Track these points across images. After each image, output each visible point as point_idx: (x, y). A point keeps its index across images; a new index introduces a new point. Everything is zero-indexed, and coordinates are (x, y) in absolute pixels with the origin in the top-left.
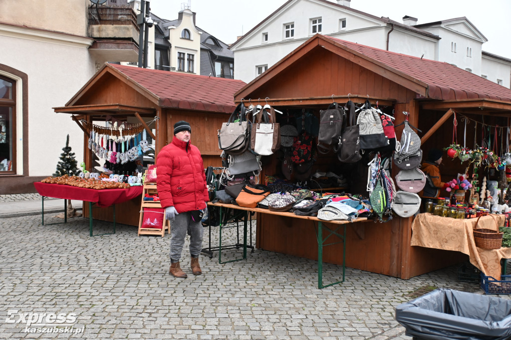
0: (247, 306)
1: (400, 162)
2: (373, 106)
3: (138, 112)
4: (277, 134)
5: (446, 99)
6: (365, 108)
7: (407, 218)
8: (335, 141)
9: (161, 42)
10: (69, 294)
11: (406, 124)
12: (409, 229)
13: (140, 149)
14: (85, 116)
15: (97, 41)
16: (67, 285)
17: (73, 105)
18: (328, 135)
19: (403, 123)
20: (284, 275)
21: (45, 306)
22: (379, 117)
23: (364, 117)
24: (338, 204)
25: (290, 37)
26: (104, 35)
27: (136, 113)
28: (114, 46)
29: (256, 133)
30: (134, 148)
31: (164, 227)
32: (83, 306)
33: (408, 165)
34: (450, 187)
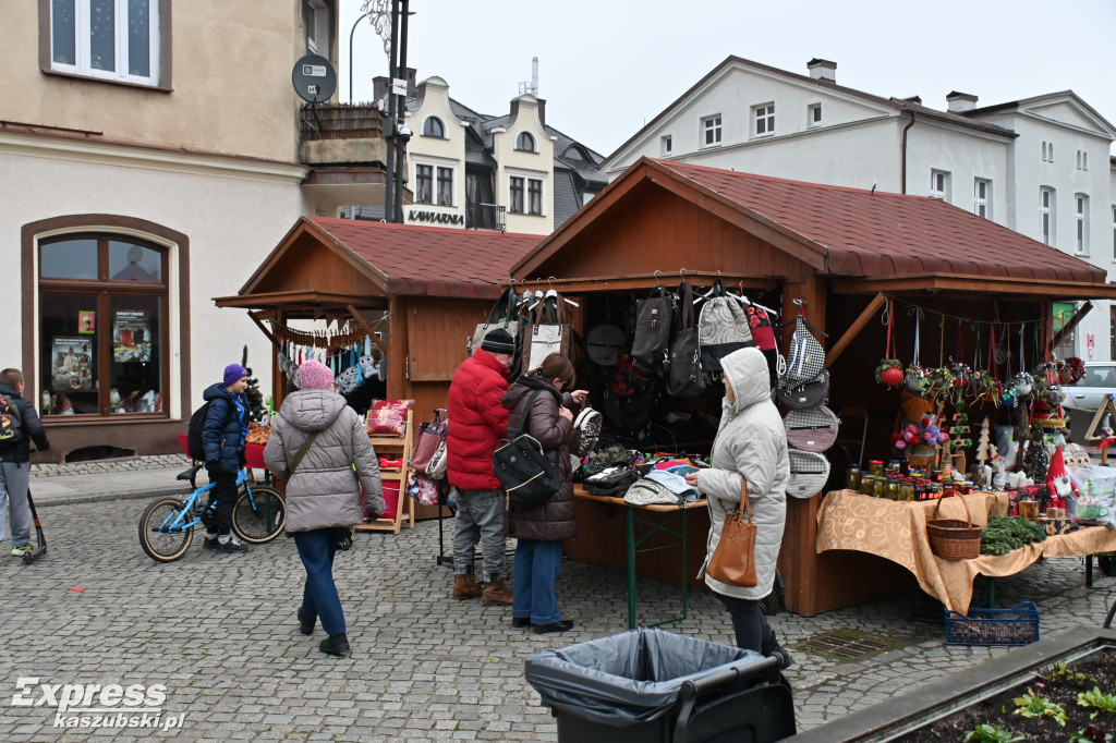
0: (478, 661)
1: (788, 394)
2: (732, 290)
3: (353, 305)
4: (567, 344)
5: (872, 273)
6: (712, 296)
7: (807, 501)
8: (658, 355)
9: (477, 159)
10: (176, 636)
11: (799, 322)
12: (812, 521)
13: (359, 371)
14: (273, 312)
15: (315, 171)
16: (180, 621)
17: (252, 293)
18: (648, 345)
19: (794, 322)
20: (579, 607)
21: (125, 655)
22: (742, 311)
23: (712, 312)
24: (664, 475)
25: (715, 144)
26: (328, 158)
27: (350, 307)
28: (347, 177)
29: (531, 342)
30: (349, 370)
31: (401, 517)
32: (188, 657)
33: (803, 399)
34: (903, 439)
